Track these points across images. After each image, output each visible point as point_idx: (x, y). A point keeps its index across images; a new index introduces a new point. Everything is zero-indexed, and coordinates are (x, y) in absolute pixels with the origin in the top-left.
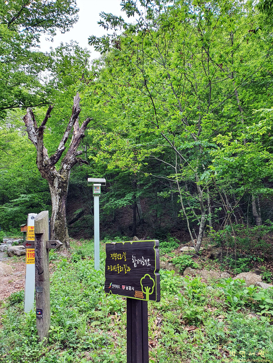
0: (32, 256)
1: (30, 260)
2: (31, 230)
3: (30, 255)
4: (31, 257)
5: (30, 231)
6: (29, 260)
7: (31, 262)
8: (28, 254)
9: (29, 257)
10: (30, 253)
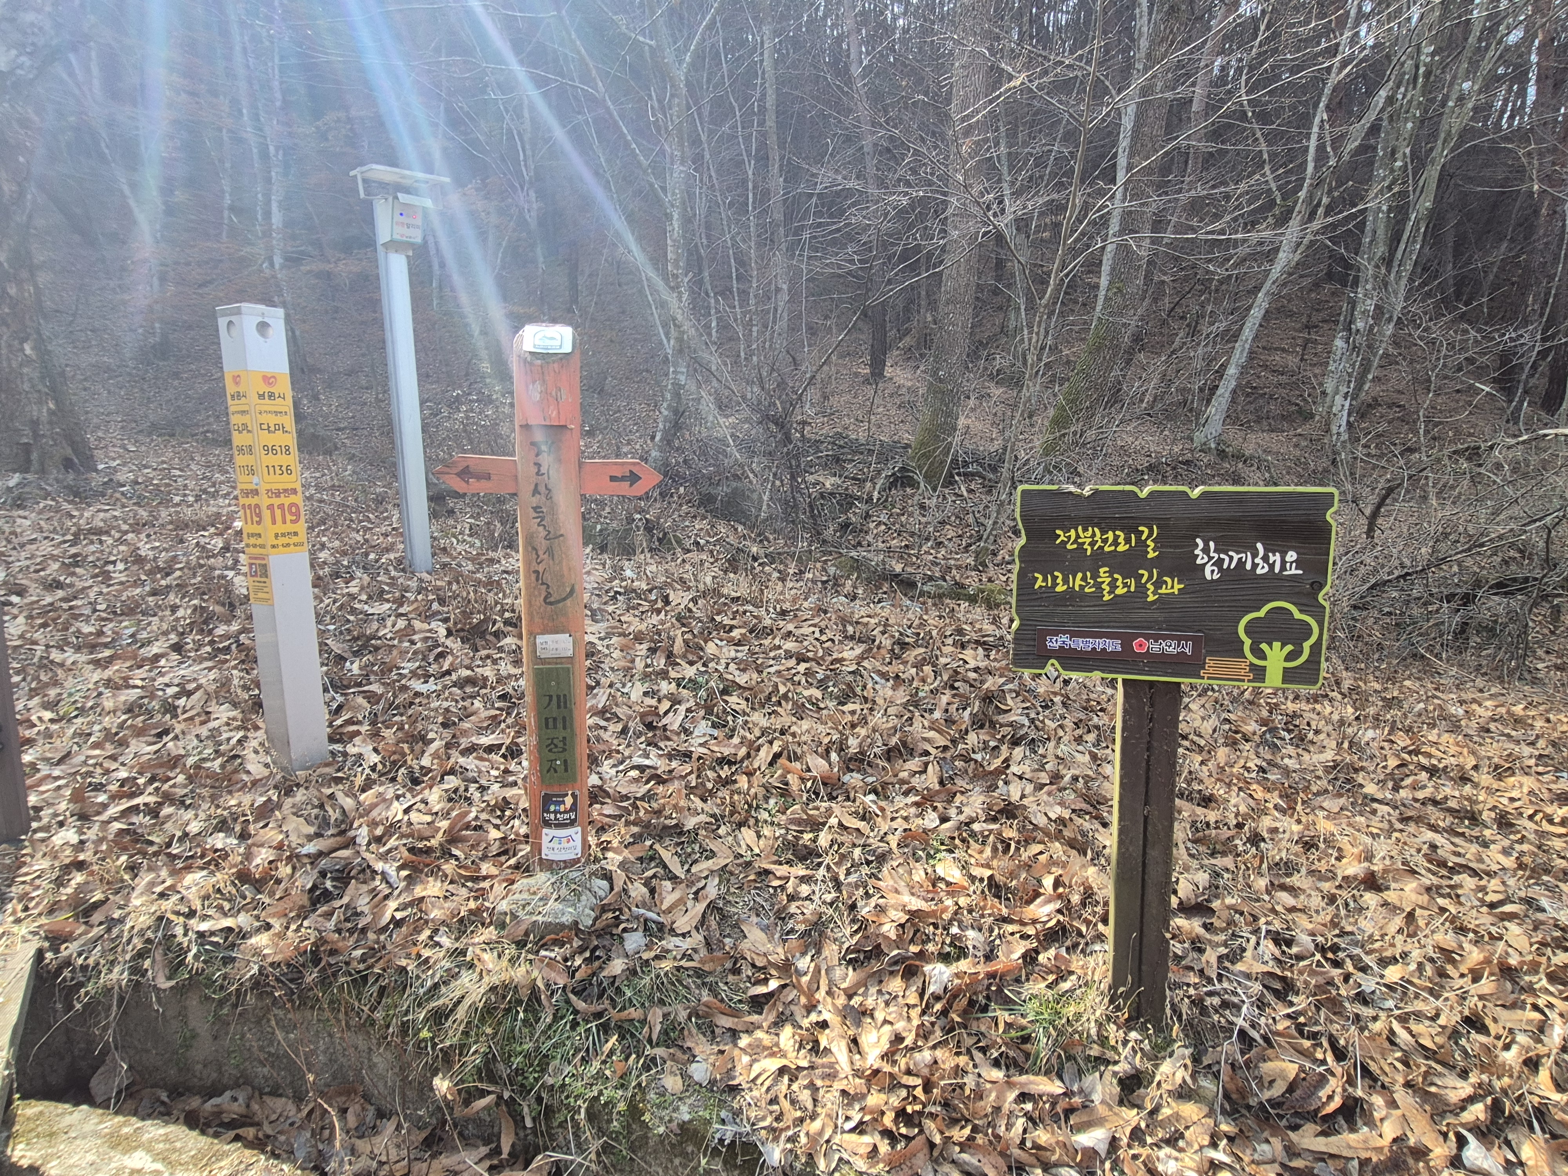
0: (289, 517)
1: (283, 535)
2: (267, 389)
3: (278, 512)
4: (284, 522)
5: (261, 396)
6: (276, 536)
7: (288, 545)
8: (271, 507)
9: (274, 522)
10: (276, 501)
